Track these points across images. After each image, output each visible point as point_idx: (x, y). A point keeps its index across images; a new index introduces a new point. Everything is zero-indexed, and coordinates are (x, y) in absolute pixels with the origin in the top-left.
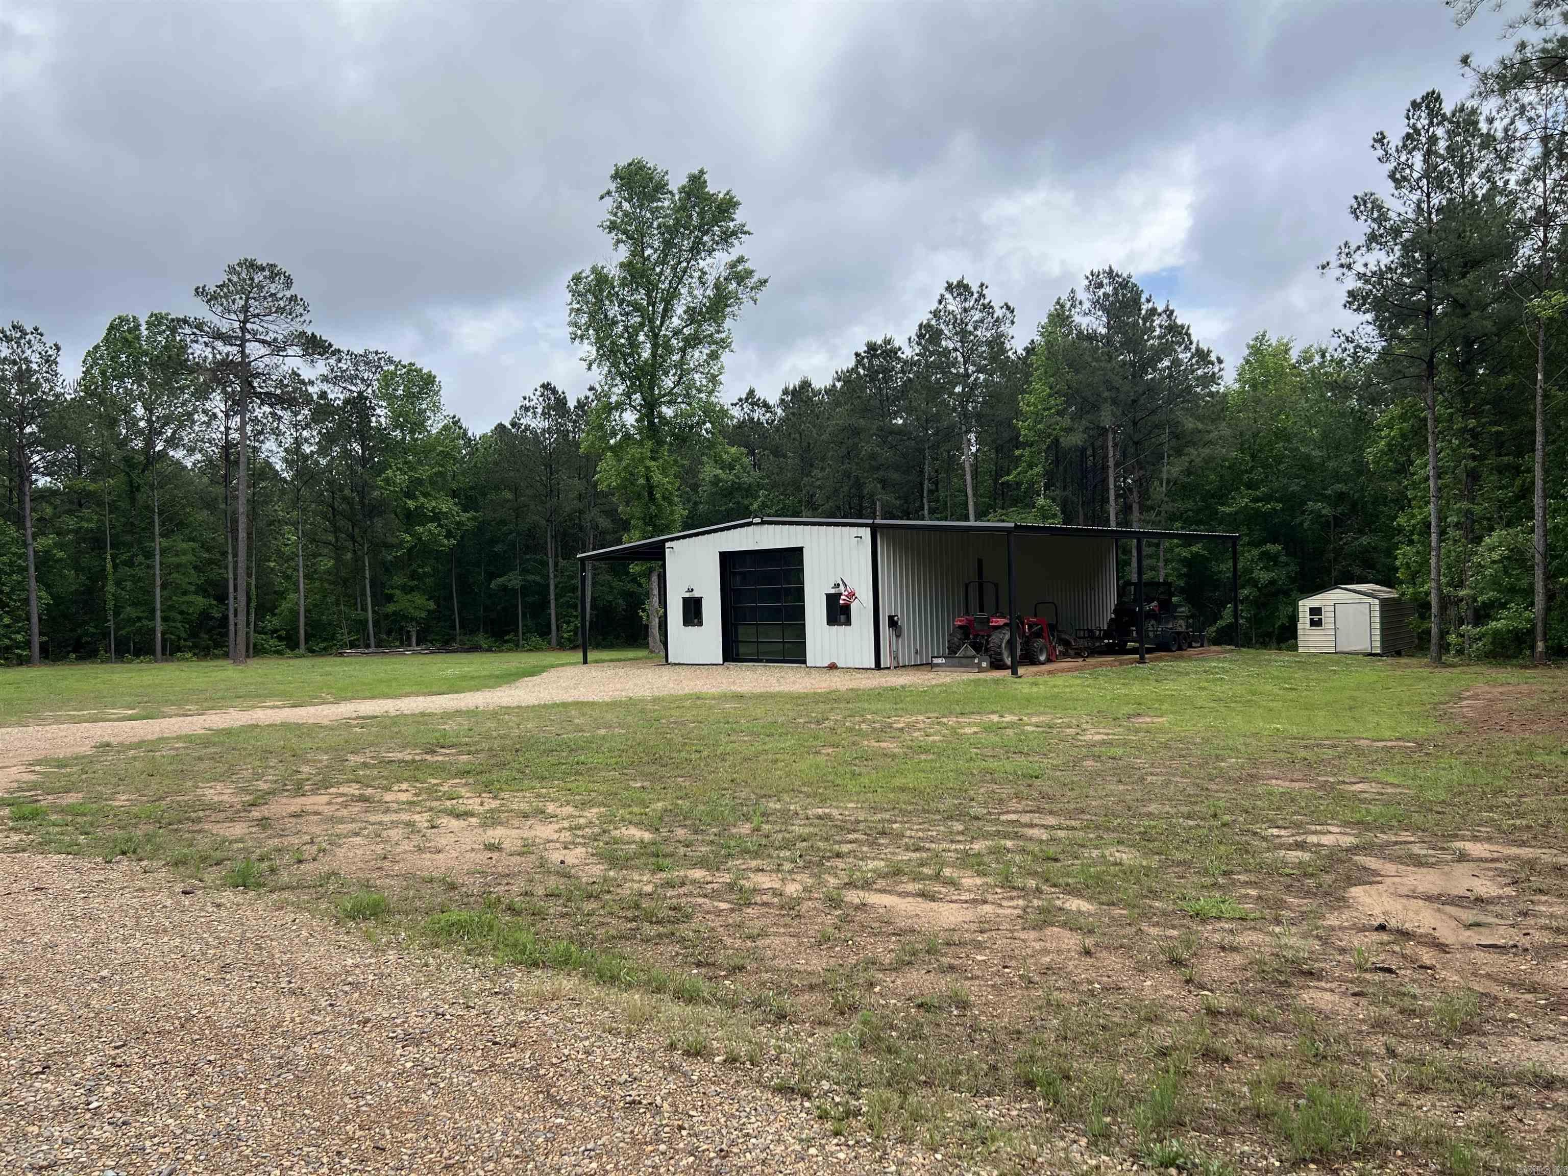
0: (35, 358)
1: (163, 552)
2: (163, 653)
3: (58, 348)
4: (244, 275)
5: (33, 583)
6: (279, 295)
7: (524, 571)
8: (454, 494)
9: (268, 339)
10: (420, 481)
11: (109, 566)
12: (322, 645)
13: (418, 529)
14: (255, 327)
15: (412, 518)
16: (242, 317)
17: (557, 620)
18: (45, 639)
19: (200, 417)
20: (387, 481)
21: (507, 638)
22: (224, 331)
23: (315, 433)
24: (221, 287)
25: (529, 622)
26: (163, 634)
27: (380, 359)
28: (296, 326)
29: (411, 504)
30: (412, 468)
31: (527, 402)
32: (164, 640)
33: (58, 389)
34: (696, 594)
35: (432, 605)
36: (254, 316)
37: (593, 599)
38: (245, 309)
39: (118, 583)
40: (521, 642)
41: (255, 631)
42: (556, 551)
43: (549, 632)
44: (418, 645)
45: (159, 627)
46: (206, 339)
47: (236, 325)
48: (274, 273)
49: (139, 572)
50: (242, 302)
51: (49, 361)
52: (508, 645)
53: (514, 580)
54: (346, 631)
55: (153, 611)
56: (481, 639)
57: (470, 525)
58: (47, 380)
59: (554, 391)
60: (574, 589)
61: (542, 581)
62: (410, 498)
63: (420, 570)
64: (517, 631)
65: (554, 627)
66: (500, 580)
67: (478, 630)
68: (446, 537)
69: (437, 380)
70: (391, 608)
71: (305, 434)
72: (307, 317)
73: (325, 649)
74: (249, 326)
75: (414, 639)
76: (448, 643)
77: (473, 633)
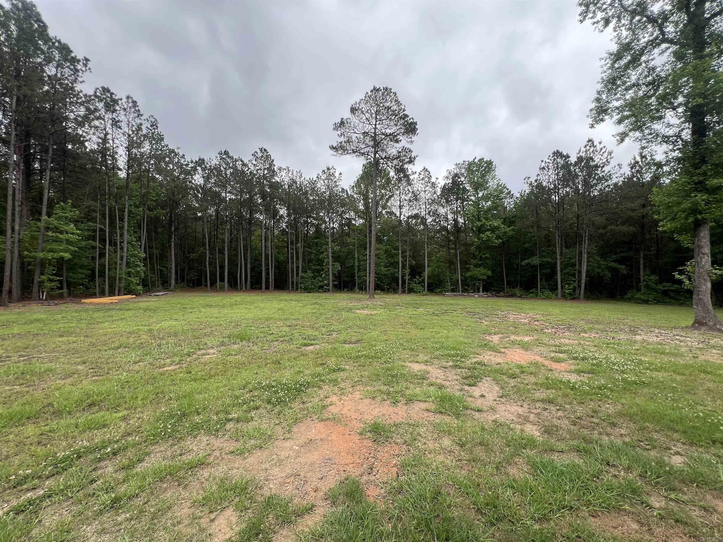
5: (331, 263)
7: (541, 256)
11: (356, 255)
13: (482, 235)
15: (481, 231)
17: (562, 282)
18: (336, 283)
21: (531, 291)
25: (544, 283)
29: (478, 223)
35: (490, 273)
37: (587, 271)
40: (539, 294)
42: (561, 245)
43: (557, 289)
44: (483, 292)
52: (532, 295)
53: (535, 261)
54: (449, 284)
56: (517, 291)
57: (511, 233)
60: (574, 265)
61: (552, 261)
62: (478, 220)
63: (484, 256)
64: (537, 288)
65: (559, 287)
66: (527, 261)
67: (517, 286)
68: (496, 239)
70: (468, 274)
73: (440, 292)
75: (481, 289)
76: (499, 292)
77: (514, 287)
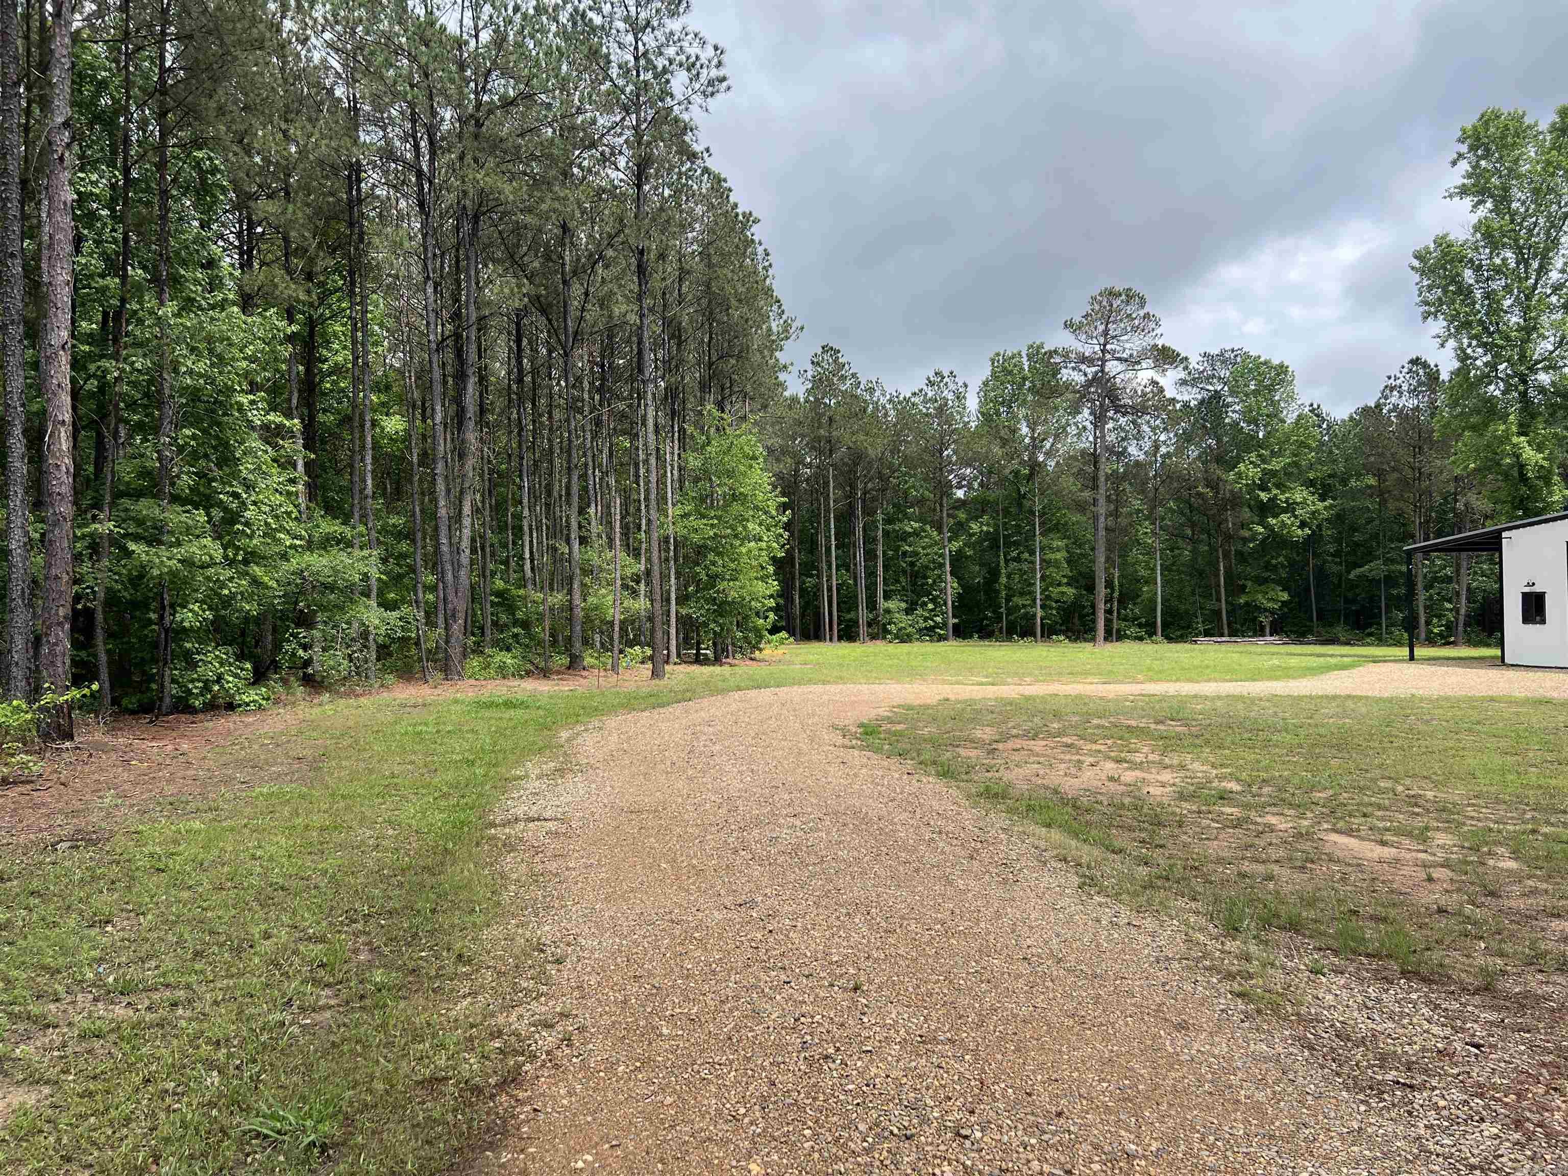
0: (950, 396)
1: (1042, 549)
2: (1042, 636)
3: (966, 386)
4: (1104, 303)
5: (949, 577)
6: (1134, 316)
7: (1388, 561)
8: (1311, 483)
9: (1125, 355)
10: (1274, 473)
11: (1002, 563)
12: (1179, 633)
13: (1272, 521)
14: (1113, 347)
15: (1265, 510)
16: (1102, 341)
17: (1426, 612)
18: (956, 621)
19: (1072, 430)
20: (1239, 474)
21: (1368, 630)
22: (1087, 354)
23: (1172, 435)
24: (1086, 316)
25: (1394, 614)
26: (1042, 620)
27: (1236, 356)
28: (1149, 341)
29: (1264, 496)
30: (1264, 461)
31: (1392, 381)
32: (1042, 625)
33: (966, 419)
34: (1537, 589)
35: (1286, 597)
36: (1113, 338)
38: (1106, 333)
39: (1009, 577)
40: (1384, 635)
41: (1118, 618)
43: (1417, 626)
44: (1271, 635)
45: (1040, 613)
46: (1073, 365)
47: (1097, 348)
48: (1130, 295)
49: (1025, 566)
50: (1103, 327)
51: (959, 397)
52: (1370, 639)
53: (1375, 568)
54: (1200, 620)
55: (1034, 600)
56: (1340, 631)
57: (1327, 514)
58: (959, 413)
59: (1425, 365)
62: (1263, 490)
63: (1274, 561)
64: (1379, 624)
65: (1422, 621)
66: (1358, 571)
67: (1339, 622)
68: (1299, 527)
69: (1290, 369)
70: (1244, 599)
71: (1163, 437)
72: (1158, 331)
73: (1182, 636)
74: (1108, 347)
75: (1268, 630)
76: (1303, 635)
77: (1331, 625)
